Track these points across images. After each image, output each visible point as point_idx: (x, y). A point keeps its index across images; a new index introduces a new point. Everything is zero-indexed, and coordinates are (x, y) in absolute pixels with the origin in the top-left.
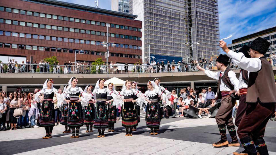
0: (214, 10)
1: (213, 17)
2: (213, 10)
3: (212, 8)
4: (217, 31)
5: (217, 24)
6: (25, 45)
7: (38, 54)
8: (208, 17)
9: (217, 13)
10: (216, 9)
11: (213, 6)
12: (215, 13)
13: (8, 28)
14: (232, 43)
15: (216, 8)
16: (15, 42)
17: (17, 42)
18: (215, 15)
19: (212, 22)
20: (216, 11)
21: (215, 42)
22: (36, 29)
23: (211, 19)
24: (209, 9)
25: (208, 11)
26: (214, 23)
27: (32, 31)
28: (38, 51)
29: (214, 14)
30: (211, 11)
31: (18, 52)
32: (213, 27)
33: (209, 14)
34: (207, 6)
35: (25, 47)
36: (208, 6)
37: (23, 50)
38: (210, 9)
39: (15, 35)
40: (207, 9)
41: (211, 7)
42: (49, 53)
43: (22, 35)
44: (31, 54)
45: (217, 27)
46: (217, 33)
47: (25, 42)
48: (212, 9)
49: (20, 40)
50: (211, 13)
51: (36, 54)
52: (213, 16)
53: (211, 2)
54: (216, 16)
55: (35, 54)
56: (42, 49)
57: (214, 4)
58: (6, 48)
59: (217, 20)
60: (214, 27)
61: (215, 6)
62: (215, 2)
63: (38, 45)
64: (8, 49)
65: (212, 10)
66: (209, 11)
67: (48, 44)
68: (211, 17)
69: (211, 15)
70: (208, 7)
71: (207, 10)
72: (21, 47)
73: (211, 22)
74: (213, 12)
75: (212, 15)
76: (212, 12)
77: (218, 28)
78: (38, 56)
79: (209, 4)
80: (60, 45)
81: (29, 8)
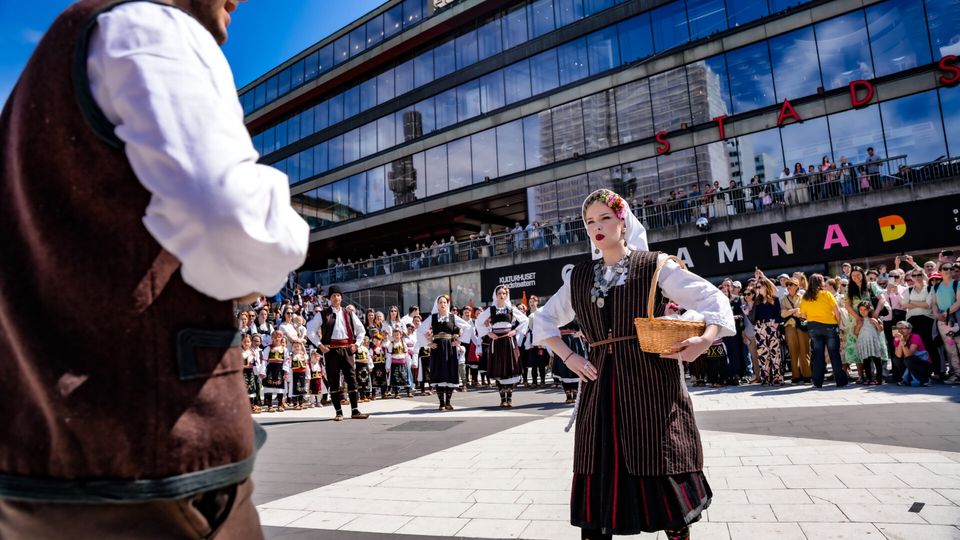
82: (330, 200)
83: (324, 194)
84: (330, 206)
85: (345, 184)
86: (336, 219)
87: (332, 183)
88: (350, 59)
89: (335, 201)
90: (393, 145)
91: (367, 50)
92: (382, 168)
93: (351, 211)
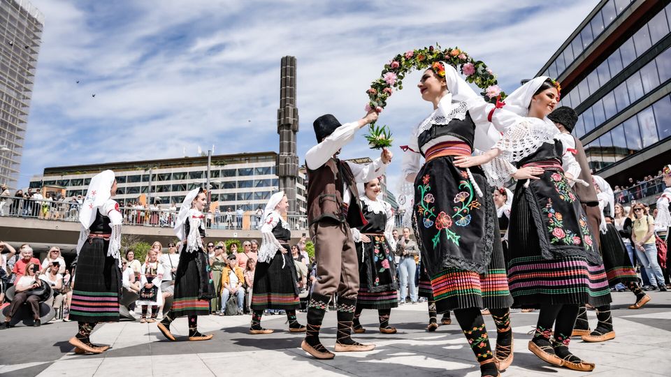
0: (21, 91)
1: (16, 104)
2: (19, 88)
3: (17, 83)
4: (18, 138)
5: (21, 122)
8: (4, 101)
9: (27, 98)
10: (27, 90)
11: (21, 80)
12: (24, 99)
14: (45, 173)
15: (28, 86)
18: (21, 101)
19: (11, 116)
20: (26, 94)
21: (7, 161)
23: (9, 106)
24: (9, 83)
25: (6, 88)
26: (14, 119)
29: (20, 98)
30: (13, 90)
32: (10, 125)
33: (7, 95)
34: (6, 76)
36: (8, 75)
38: (13, 86)
40: (5, 81)
41: (16, 80)
45: (19, 130)
46: (18, 142)
48: (18, 86)
50: (13, 94)
52: (17, 102)
53: (18, 69)
54: (24, 106)
57: (25, 77)
59: (23, 114)
60: (12, 128)
61: (27, 82)
62: (28, 73)
65: (16, 88)
66: (7, 86)
68: (10, 102)
69: (10, 98)
70: (9, 78)
71: (5, 85)
73: (7, 115)
74: (19, 94)
75: (14, 100)
76: (16, 92)
77: (23, 132)
79: (12, 73)
82: (610, 145)
83: (605, 142)
84: (613, 151)
85: (620, 128)
86: (618, 158)
87: (610, 130)
88: (606, 30)
89: (615, 145)
90: (659, 85)
91: (618, 17)
92: (650, 108)
93: (629, 151)
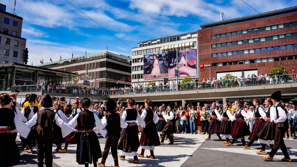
6: (255, 59)
7: (268, 66)
13: (240, 48)
16: (247, 58)
17: (248, 58)
22: (263, 43)
27: (260, 45)
28: (268, 62)
31: (250, 66)
35: (255, 61)
37: (254, 64)
39: (246, 52)
42: (279, 62)
43: (252, 52)
44: (261, 66)
47: (255, 57)
49: (251, 56)
51: (266, 65)
55: (264, 66)
56: (271, 60)
58: (240, 65)
63: (267, 57)
64: (242, 65)
67: (276, 54)
72: (252, 61)
78: (268, 68)
80: (290, 53)
81: (255, 26)
